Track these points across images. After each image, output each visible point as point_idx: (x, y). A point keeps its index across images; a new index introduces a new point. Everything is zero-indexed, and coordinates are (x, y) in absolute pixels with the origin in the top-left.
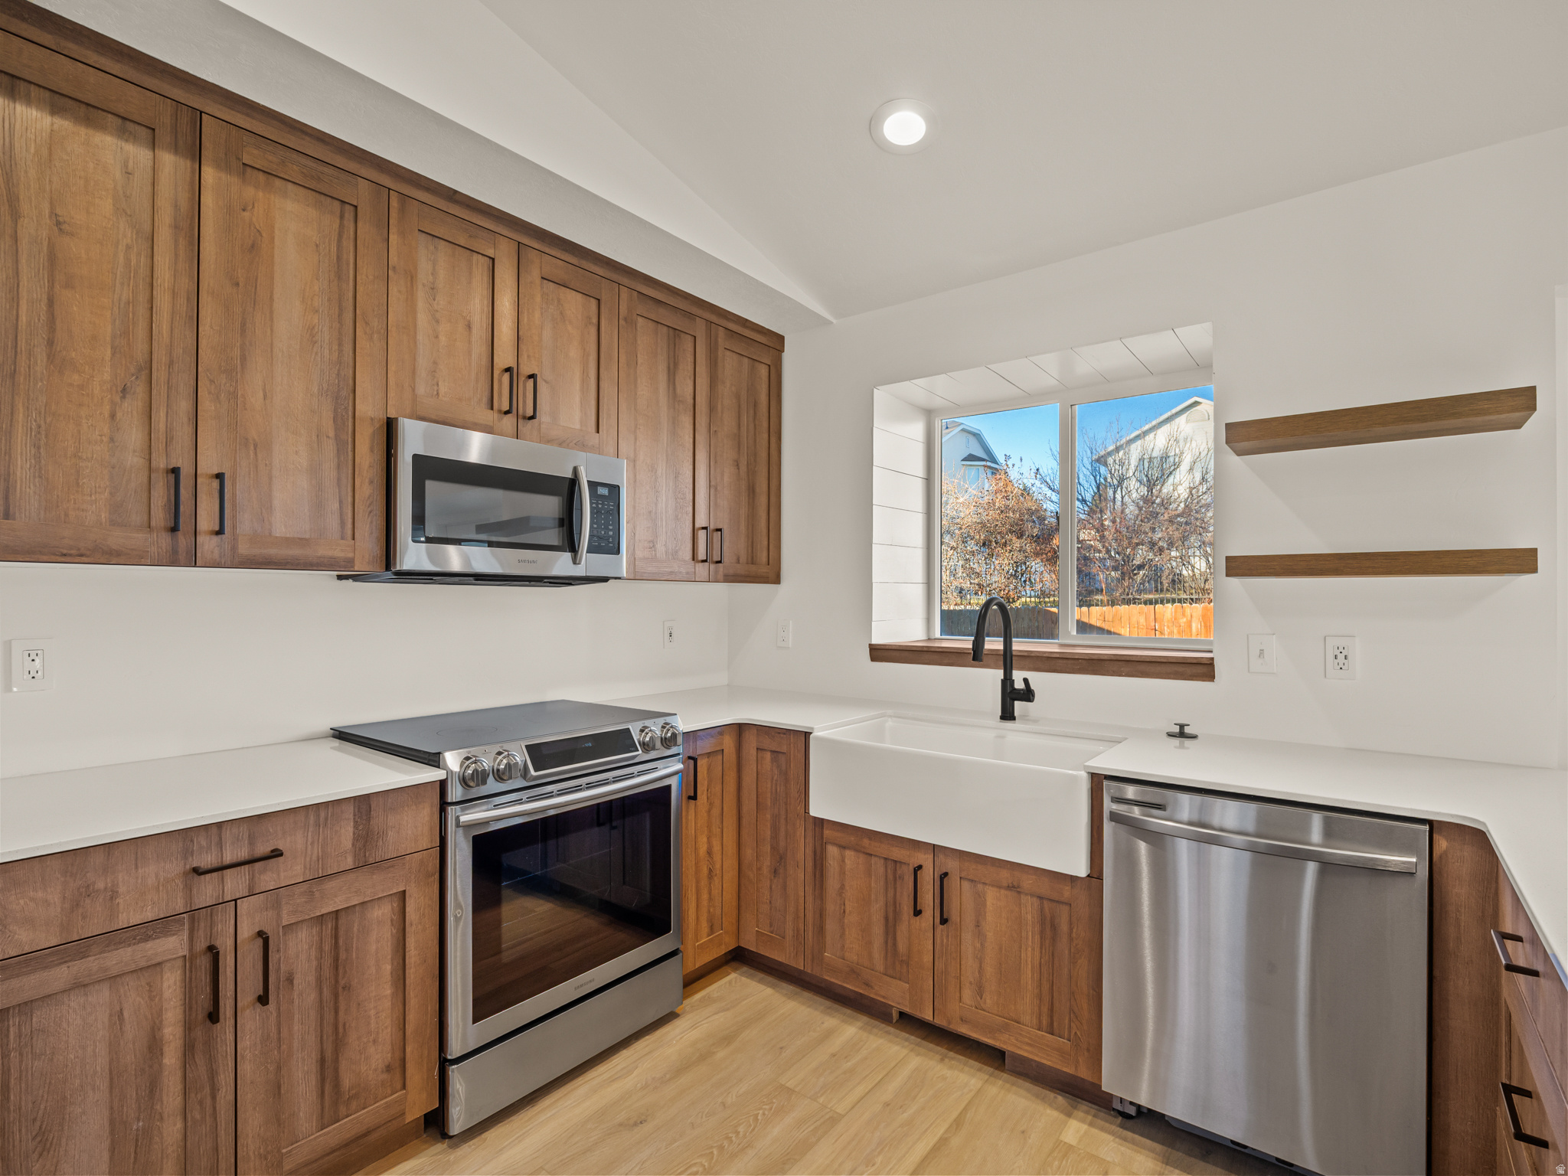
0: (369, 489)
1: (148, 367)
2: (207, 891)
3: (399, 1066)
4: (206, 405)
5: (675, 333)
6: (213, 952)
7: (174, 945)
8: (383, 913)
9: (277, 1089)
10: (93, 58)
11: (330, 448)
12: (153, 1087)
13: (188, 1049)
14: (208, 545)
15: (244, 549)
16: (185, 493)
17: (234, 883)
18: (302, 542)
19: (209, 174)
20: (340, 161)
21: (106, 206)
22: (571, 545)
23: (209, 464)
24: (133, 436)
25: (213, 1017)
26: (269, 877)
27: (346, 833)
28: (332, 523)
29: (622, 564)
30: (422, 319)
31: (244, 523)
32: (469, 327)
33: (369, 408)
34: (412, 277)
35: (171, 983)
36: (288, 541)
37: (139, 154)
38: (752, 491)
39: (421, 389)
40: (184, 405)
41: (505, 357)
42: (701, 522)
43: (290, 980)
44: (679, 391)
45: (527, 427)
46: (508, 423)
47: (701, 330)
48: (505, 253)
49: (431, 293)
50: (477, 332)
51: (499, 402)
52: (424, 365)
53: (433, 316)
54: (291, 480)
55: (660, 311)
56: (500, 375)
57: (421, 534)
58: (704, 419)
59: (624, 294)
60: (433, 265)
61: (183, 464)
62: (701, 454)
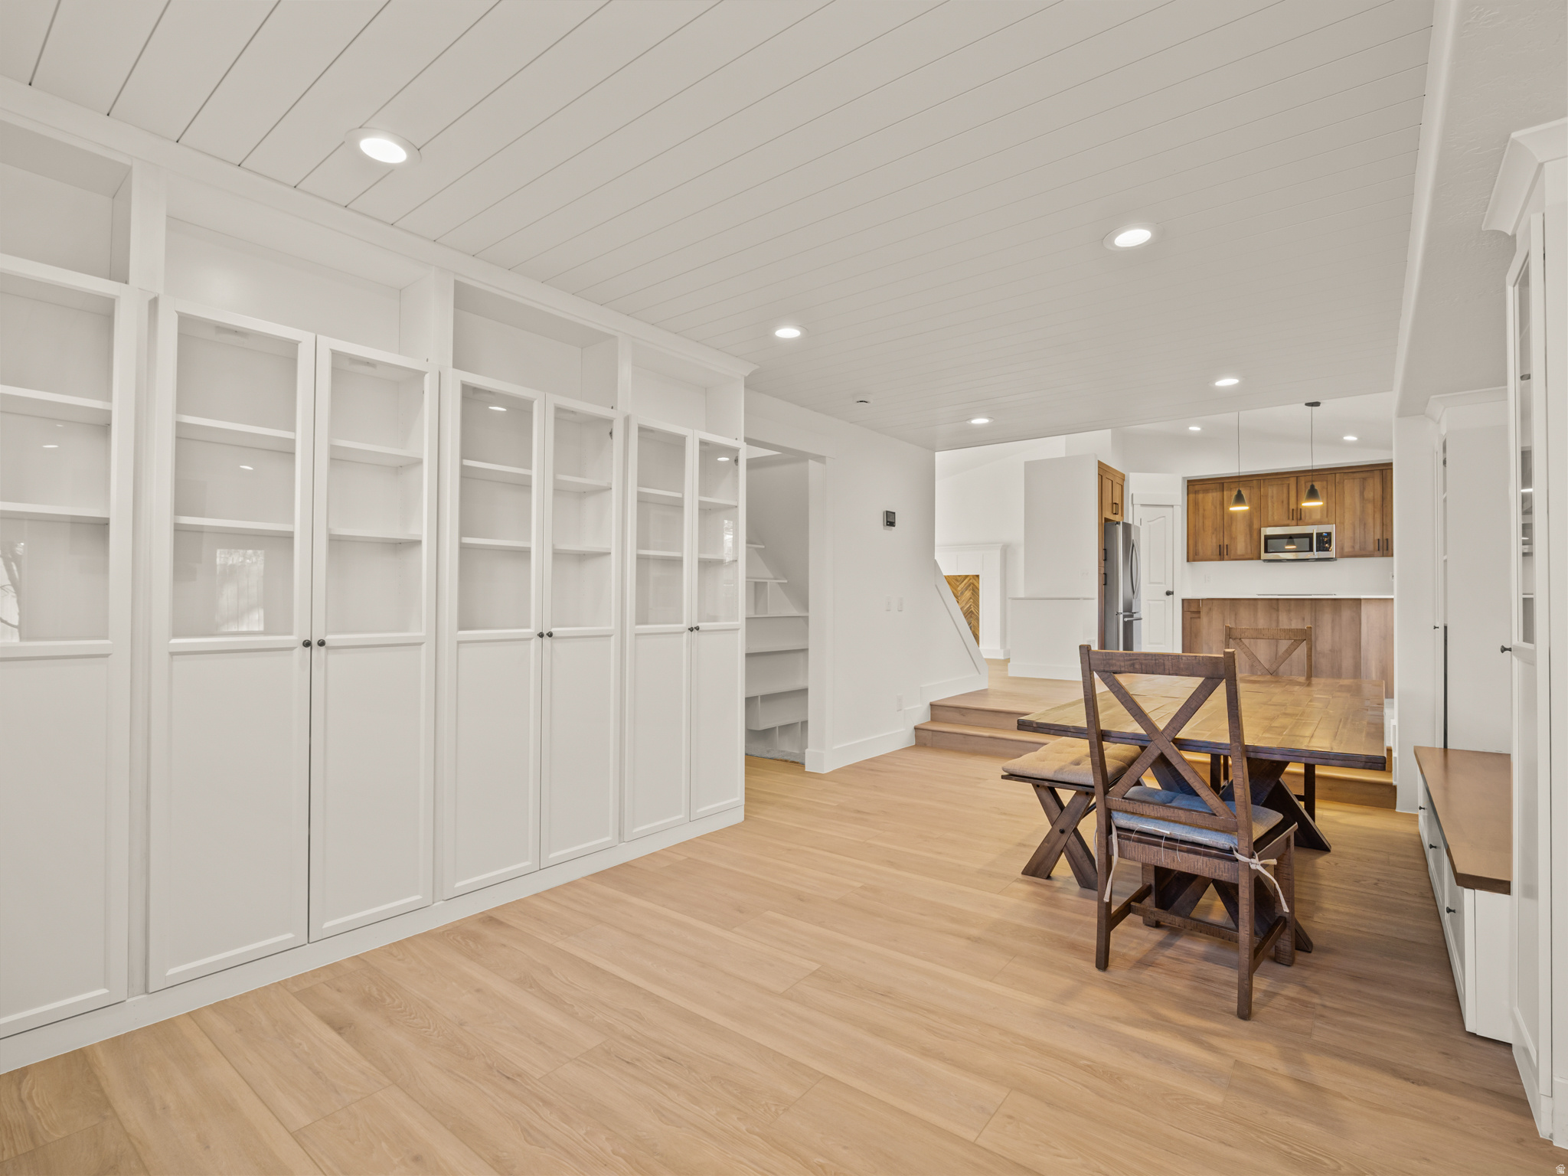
0: (1256, 543)
1: (1216, 529)
4: (1226, 534)
5: (1364, 479)
10: (1208, 482)
11: (1248, 536)
14: (1226, 557)
15: (1232, 557)
16: (1222, 548)
18: (1243, 555)
19: (1225, 493)
20: (1250, 479)
21: (1210, 504)
22: (1311, 550)
23: (1225, 544)
24: (1214, 540)
28: (1249, 551)
29: (1332, 554)
30: (1270, 504)
31: (1232, 553)
32: (1283, 502)
33: (1256, 526)
34: (1267, 496)
36: (1240, 555)
37: (1215, 494)
39: (1270, 519)
40: (1222, 533)
41: (1293, 506)
42: (1378, 537)
44: (1366, 496)
45: (1299, 522)
46: (1294, 522)
47: (1377, 474)
48: (1292, 481)
49: (1272, 497)
50: (1285, 502)
51: (1291, 517)
52: (1270, 513)
53: (1273, 503)
54: (1241, 545)
55: (1355, 475)
56: (1291, 511)
57: (1266, 551)
58: (1379, 503)
59: (1338, 475)
60: (1272, 491)
61: (1221, 544)
62: (1378, 516)
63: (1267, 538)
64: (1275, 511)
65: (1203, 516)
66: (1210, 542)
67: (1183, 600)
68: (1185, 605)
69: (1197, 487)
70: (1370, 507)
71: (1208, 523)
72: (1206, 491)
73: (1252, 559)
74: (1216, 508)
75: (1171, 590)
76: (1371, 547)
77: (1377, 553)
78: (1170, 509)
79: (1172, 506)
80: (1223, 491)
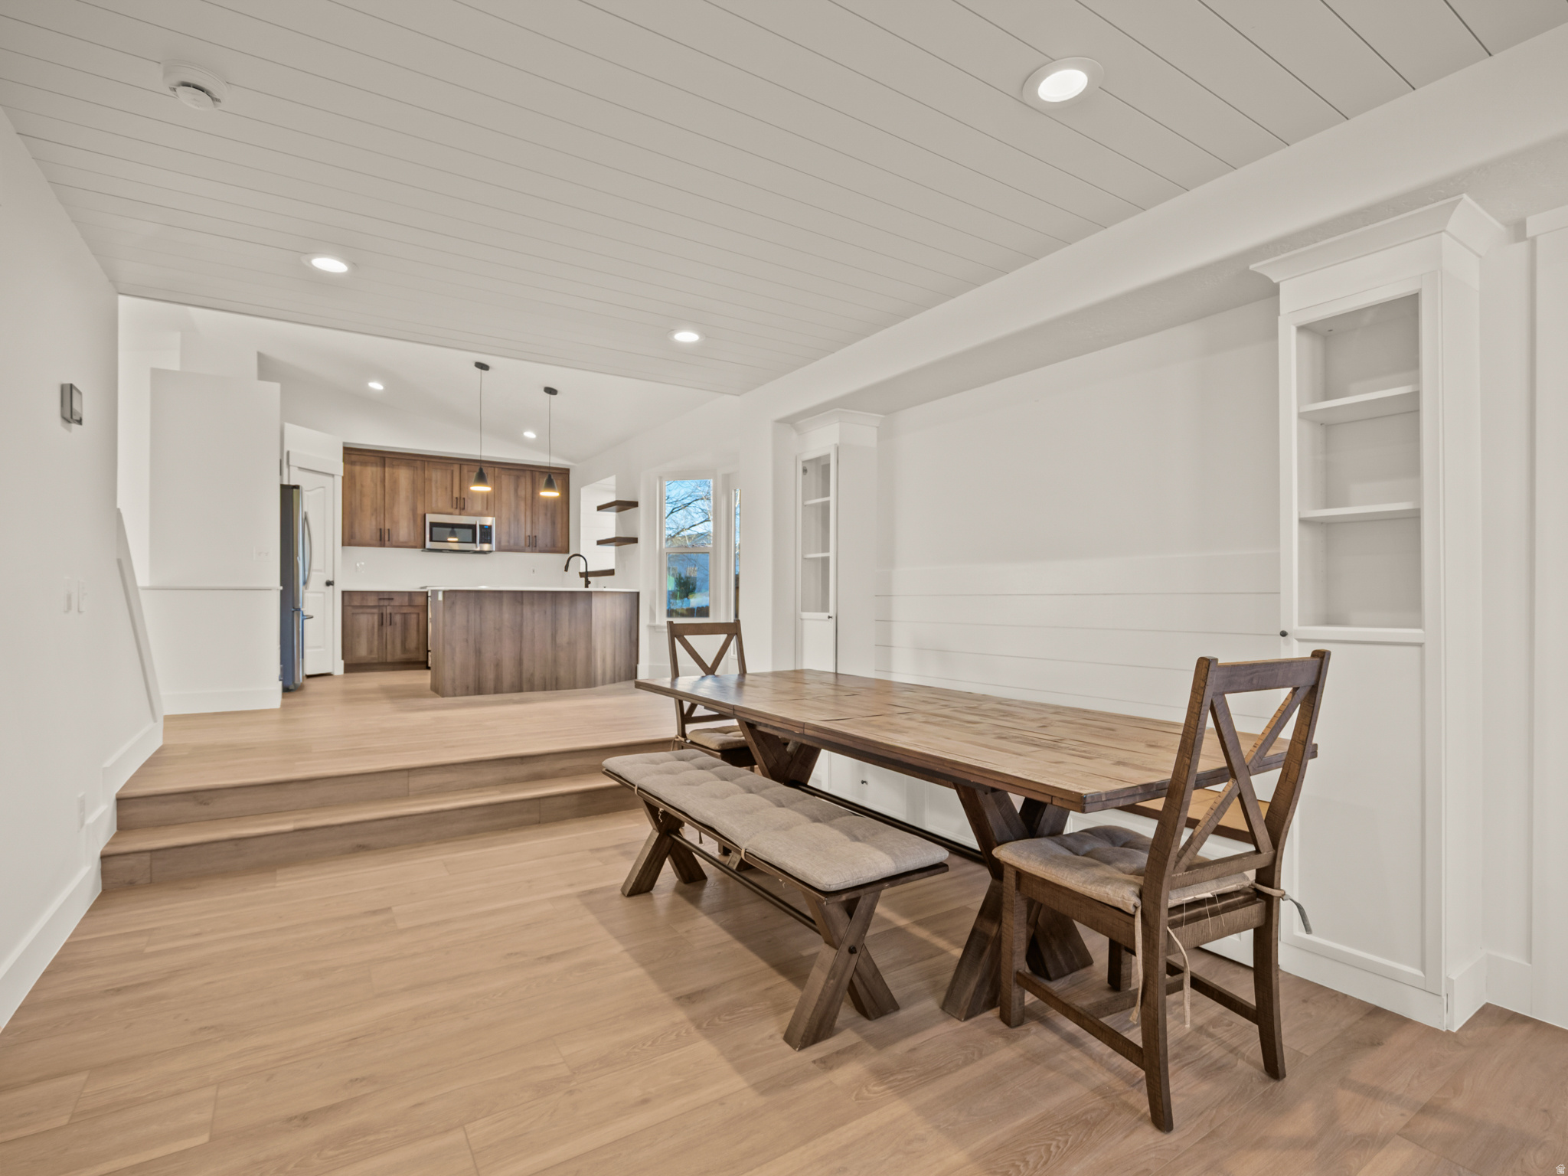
0: (420, 530)
1: (376, 510)
2: (382, 603)
3: (417, 649)
4: (387, 516)
5: (518, 478)
6: (382, 614)
7: (375, 611)
8: (414, 616)
9: (393, 643)
10: (367, 454)
11: (412, 522)
12: (373, 634)
13: (379, 630)
14: (387, 543)
15: (394, 544)
16: (383, 533)
17: (386, 603)
18: (405, 542)
19: (387, 469)
20: (414, 458)
21: (369, 480)
22: (474, 541)
23: (387, 527)
24: (374, 523)
25: (382, 624)
26: (392, 603)
27: (406, 599)
28: (413, 538)
29: (493, 547)
30: (434, 489)
31: (394, 538)
32: (446, 488)
33: (420, 511)
34: (430, 480)
35: (376, 617)
36: (403, 542)
37: (374, 469)
38: (553, 523)
39: (434, 506)
40: (382, 516)
41: (456, 494)
42: (528, 533)
43: (396, 624)
45: (463, 512)
46: (457, 511)
47: (528, 474)
48: (456, 468)
49: (436, 482)
50: (449, 489)
51: (455, 506)
52: (434, 500)
53: (437, 488)
54: (404, 529)
55: (511, 471)
56: (454, 499)
57: (431, 540)
58: (529, 502)
59: (496, 470)
60: (436, 475)
61: (382, 527)
62: (529, 513)
63: (433, 525)
64: (439, 497)
65: (361, 492)
66: (368, 526)
67: (343, 593)
68: (346, 598)
69: (354, 458)
70: (522, 504)
71: (367, 502)
72: (364, 464)
73: (415, 547)
74: (376, 485)
75: (331, 580)
76: (522, 543)
77: (528, 549)
78: (330, 479)
79: (333, 475)
80: (384, 467)
